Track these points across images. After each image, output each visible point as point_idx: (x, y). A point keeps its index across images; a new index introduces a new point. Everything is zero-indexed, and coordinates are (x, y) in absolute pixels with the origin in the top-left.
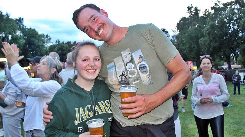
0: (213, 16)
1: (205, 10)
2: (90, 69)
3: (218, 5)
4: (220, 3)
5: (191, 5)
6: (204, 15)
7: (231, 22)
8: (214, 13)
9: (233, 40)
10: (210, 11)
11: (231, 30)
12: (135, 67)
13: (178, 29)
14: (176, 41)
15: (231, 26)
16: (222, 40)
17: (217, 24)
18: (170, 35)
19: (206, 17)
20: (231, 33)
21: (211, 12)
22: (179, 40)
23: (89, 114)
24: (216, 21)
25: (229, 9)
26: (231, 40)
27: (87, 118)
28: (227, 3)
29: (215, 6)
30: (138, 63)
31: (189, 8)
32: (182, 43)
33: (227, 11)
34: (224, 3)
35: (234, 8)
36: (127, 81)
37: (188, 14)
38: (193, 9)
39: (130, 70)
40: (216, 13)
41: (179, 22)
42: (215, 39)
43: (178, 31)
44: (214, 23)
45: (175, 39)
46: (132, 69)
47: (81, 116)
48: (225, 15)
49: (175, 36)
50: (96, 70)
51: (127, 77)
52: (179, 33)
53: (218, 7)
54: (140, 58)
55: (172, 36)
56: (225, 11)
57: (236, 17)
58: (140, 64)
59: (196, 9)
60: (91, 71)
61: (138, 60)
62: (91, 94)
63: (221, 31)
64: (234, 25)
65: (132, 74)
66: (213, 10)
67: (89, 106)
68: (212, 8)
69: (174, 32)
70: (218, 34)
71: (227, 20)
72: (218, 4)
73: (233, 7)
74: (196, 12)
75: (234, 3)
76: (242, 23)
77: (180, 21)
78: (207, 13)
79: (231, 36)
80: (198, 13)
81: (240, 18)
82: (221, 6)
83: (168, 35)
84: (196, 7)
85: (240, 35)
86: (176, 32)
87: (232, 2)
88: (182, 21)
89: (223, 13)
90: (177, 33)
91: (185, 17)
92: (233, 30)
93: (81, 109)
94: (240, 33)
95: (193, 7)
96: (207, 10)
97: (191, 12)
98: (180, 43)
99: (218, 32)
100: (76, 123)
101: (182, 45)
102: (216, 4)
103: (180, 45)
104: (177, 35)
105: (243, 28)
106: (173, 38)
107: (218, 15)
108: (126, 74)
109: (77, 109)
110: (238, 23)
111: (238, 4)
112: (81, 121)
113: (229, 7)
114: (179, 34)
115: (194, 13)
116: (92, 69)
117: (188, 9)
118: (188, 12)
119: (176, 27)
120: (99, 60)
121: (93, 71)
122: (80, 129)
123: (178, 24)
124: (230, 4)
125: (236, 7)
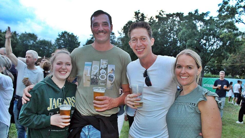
0: (157, 24)
1: (151, 17)
2: (62, 71)
3: (162, 15)
4: (164, 13)
5: (139, 11)
6: (149, 22)
7: (172, 32)
8: (158, 21)
9: (172, 48)
10: (155, 19)
11: (171, 39)
12: (107, 74)
13: (124, 32)
14: (121, 43)
15: (171, 36)
16: (163, 48)
17: (160, 32)
18: (116, 37)
19: (151, 23)
20: (171, 42)
21: (155, 21)
22: (124, 43)
23: (59, 104)
24: (159, 30)
25: (171, 19)
26: (170, 48)
27: (57, 107)
28: (169, 14)
29: (159, 16)
30: (110, 73)
31: (137, 14)
32: (127, 46)
33: (169, 22)
34: (167, 14)
35: (175, 20)
36: (96, 81)
37: (135, 18)
38: (140, 15)
39: (102, 74)
40: (160, 22)
41: (125, 26)
42: (157, 45)
43: (124, 34)
44: (157, 31)
45: (120, 41)
46: (104, 74)
47: (53, 105)
48: (167, 25)
49: (120, 38)
50: (66, 72)
51: (98, 78)
52: (124, 35)
53: (161, 16)
54: (112, 70)
55: (118, 38)
56: (168, 21)
57: (176, 28)
58: (110, 74)
59: (143, 15)
60: (63, 72)
61: (110, 71)
62: (63, 90)
63: (162, 39)
64: (174, 35)
65: (102, 77)
66: (158, 19)
67: (60, 99)
68: (157, 17)
69: (120, 35)
70: (160, 41)
71: (169, 30)
72: (162, 13)
73: (174, 18)
74: (142, 17)
75: (175, 16)
76: (180, 35)
77: (127, 24)
78: (152, 21)
79: (171, 45)
80: (144, 19)
81: (179, 30)
82: (165, 16)
83: (114, 36)
84: (142, 14)
85: (178, 45)
86: (121, 35)
87: (174, 14)
88: (128, 25)
89: (166, 23)
90: (123, 35)
91: (131, 22)
92: (173, 39)
93: (54, 99)
94: (178, 43)
95: (140, 13)
96: (153, 18)
97: (138, 17)
98: (125, 46)
99: (160, 40)
100: (49, 109)
101: (126, 48)
102: (160, 13)
103: (124, 48)
104: (122, 37)
105: (180, 39)
106: (118, 40)
107: (161, 24)
108: (98, 76)
109: (51, 99)
110: (177, 34)
111: (178, 17)
112: (53, 108)
113: (171, 18)
114: (124, 37)
115: (141, 18)
116: (64, 71)
117: (135, 14)
118: (135, 17)
119: (123, 29)
120: (70, 65)
121: (64, 72)
122: (51, 114)
123: (124, 27)
124: (172, 15)
125: (176, 19)
